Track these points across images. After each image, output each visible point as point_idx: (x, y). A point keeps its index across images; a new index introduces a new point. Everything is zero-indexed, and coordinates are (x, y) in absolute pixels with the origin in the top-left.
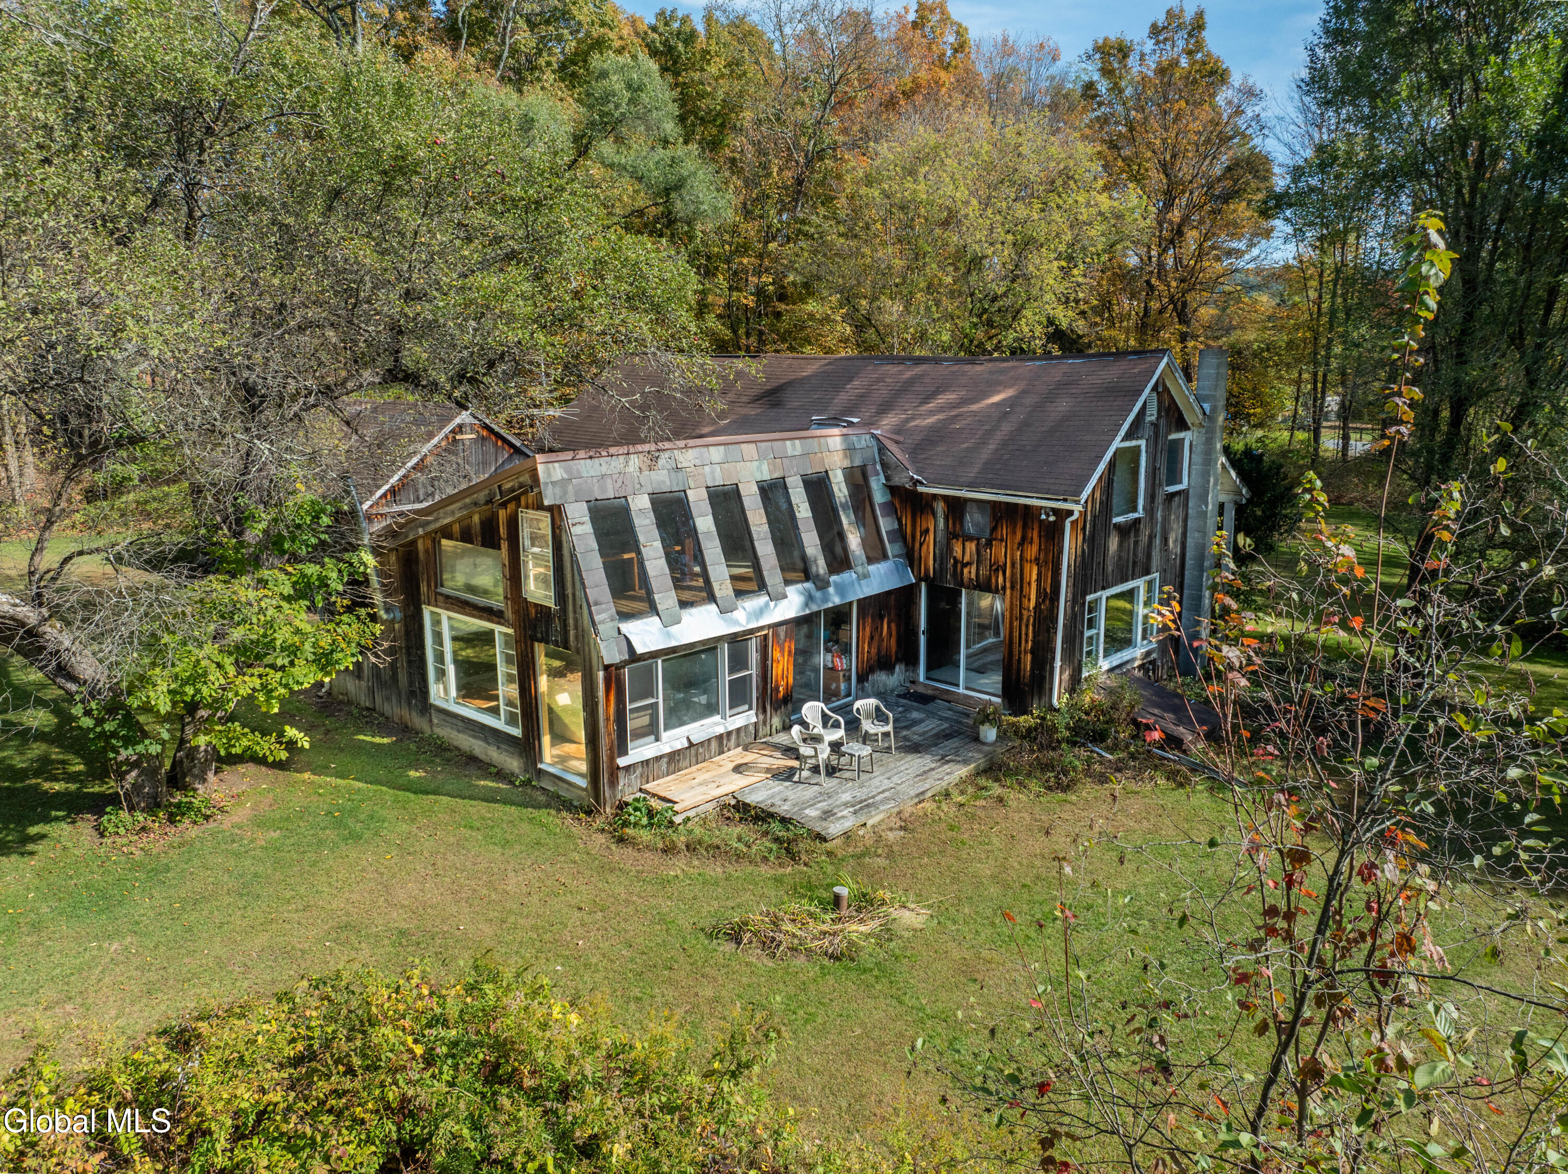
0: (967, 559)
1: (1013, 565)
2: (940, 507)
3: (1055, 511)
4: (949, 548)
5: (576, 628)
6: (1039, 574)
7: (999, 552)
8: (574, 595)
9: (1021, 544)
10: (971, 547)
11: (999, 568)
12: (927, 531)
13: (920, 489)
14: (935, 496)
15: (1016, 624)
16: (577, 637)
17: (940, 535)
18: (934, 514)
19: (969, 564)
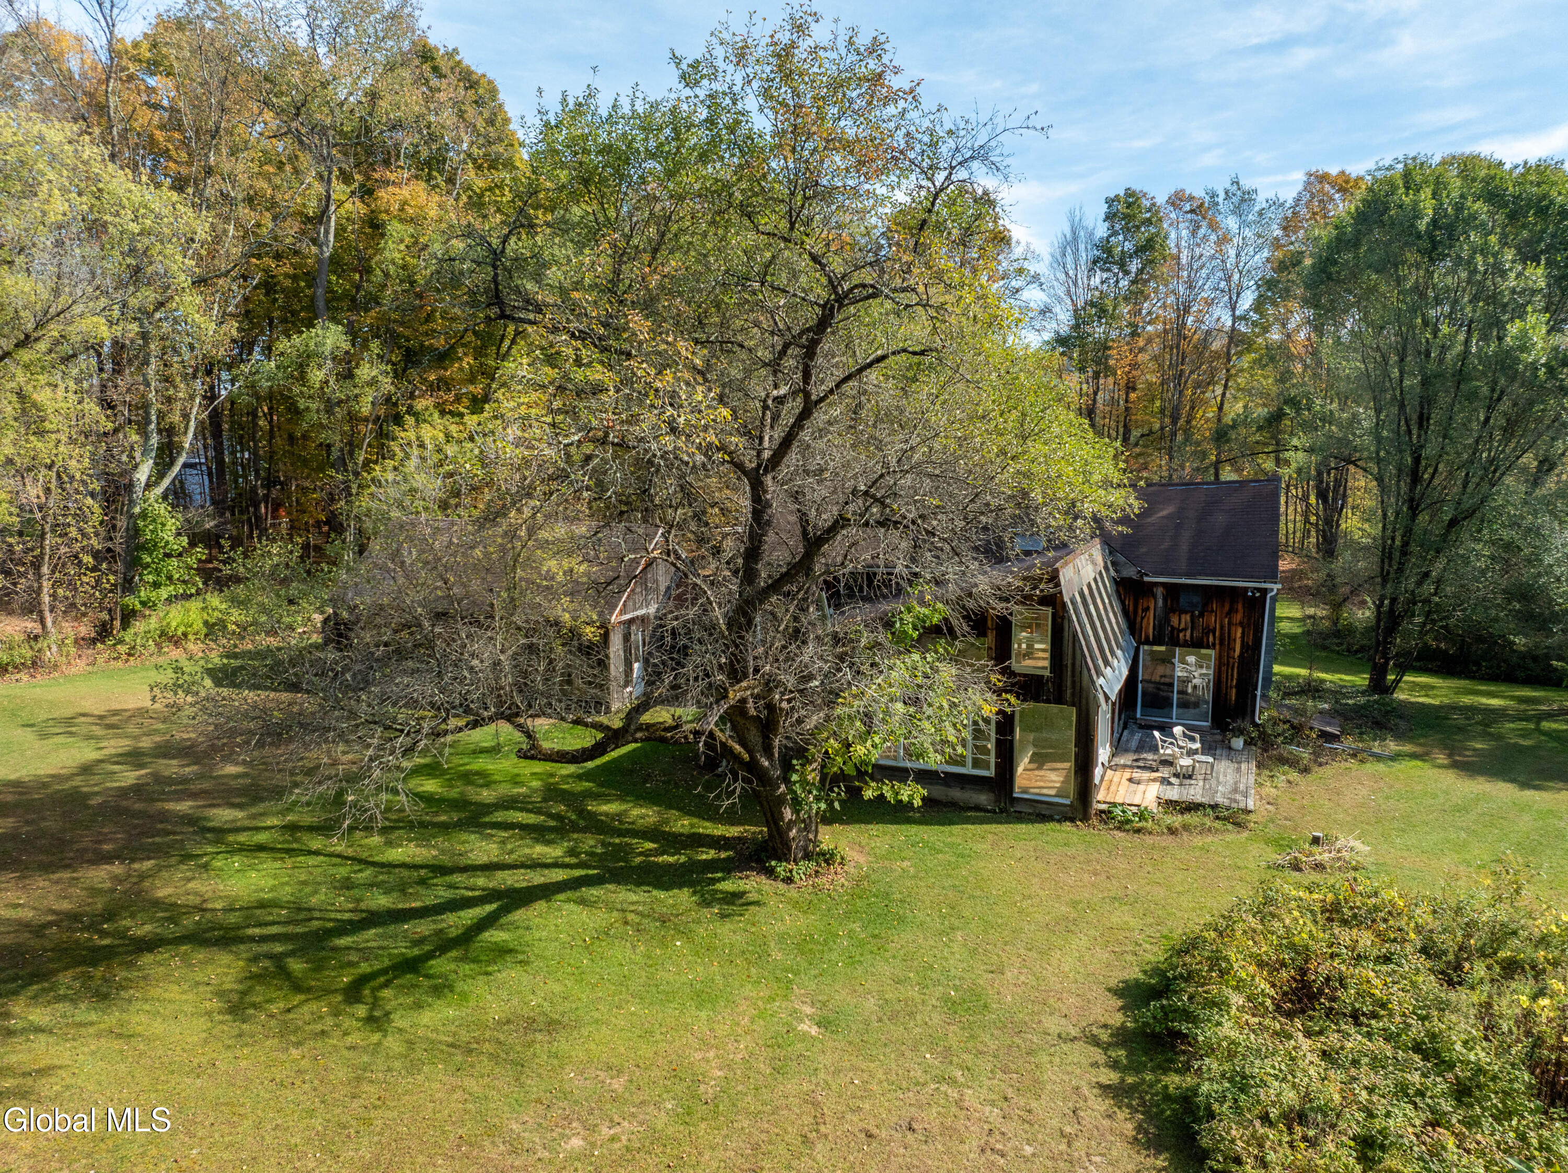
0: (1182, 626)
1: (1222, 627)
2: (1159, 591)
3: (1259, 590)
4: (1168, 620)
5: (1073, 687)
6: (1243, 633)
7: (1211, 620)
8: (1073, 665)
9: (1229, 614)
10: (1186, 618)
11: (1209, 630)
12: (1148, 609)
13: (1146, 579)
14: (1156, 584)
15: (1224, 669)
16: (1073, 694)
17: (1159, 611)
18: (1154, 596)
19: (1185, 629)
